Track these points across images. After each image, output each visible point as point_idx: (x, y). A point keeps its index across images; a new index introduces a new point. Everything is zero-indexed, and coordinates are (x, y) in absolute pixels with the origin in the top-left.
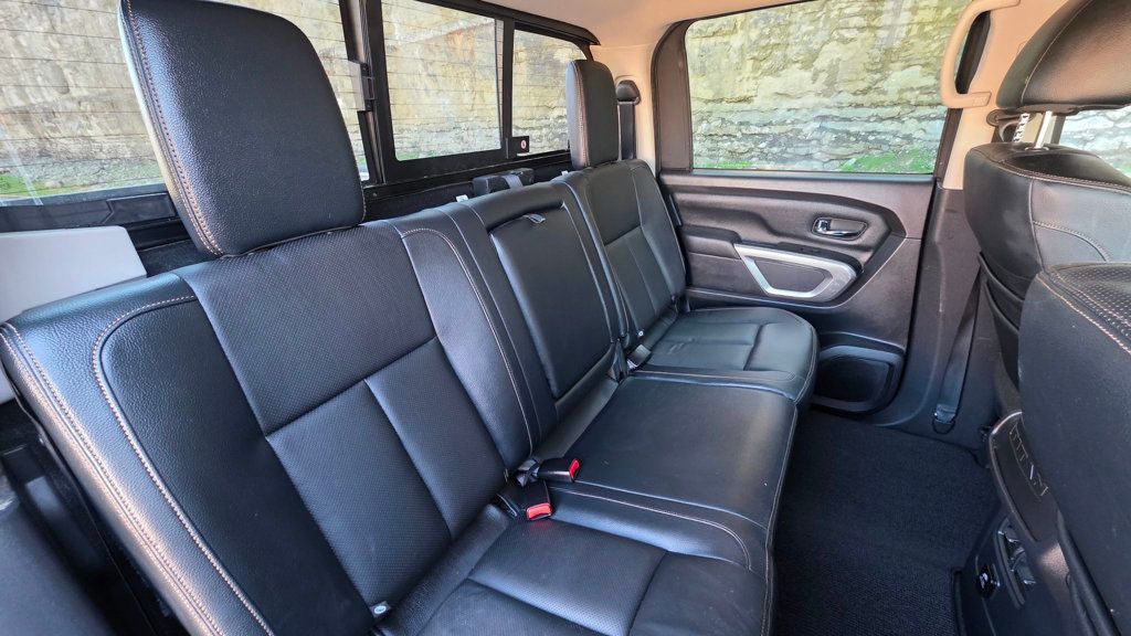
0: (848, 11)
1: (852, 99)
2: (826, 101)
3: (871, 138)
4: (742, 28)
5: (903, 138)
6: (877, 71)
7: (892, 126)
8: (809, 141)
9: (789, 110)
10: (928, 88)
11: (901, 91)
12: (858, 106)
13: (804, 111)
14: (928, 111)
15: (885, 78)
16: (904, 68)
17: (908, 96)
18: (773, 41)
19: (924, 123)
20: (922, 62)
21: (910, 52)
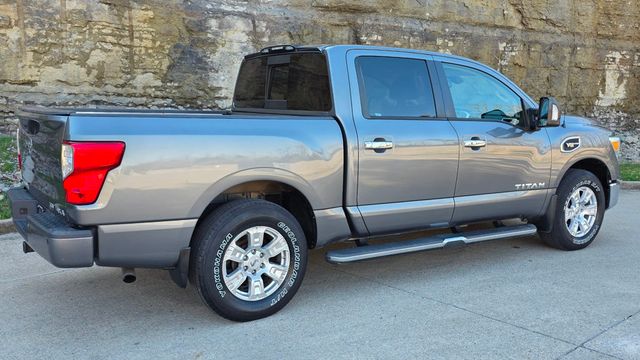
0: (104, 31)
1: (115, 90)
2: (98, 90)
4: (16, 25)
6: (128, 73)
9: (70, 94)
10: (159, 87)
11: (144, 88)
12: (120, 95)
13: (82, 96)
15: (133, 78)
16: (143, 73)
17: (149, 91)
18: (50, 40)
20: (152, 71)
21: (144, 64)
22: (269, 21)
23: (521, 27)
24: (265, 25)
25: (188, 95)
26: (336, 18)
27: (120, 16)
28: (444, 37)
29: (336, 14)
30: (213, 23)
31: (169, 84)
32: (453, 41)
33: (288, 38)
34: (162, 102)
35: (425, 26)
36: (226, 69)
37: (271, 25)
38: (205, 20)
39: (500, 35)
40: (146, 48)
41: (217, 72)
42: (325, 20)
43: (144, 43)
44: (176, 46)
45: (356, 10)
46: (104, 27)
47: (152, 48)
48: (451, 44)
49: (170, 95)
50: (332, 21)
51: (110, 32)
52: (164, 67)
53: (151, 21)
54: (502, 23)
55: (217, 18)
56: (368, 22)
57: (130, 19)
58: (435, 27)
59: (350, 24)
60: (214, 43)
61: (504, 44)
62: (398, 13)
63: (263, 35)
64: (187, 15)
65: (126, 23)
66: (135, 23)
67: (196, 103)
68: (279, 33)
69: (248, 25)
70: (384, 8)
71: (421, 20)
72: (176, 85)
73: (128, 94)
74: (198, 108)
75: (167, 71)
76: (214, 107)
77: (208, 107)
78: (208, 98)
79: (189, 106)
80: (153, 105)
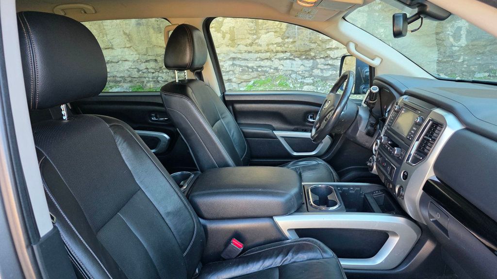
1: (246, 48)
2: (232, 49)
3: (259, 69)
5: (274, 69)
6: (254, 34)
7: (268, 63)
8: (228, 72)
10: (279, 43)
11: (268, 45)
12: (249, 52)
14: (282, 55)
15: (258, 38)
16: (266, 33)
17: (271, 47)
19: (282, 61)
20: (274, 30)
21: (267, 25)
25: (302, 49)
31: (286, 40)
49: (288, 50)
52: (284, 26)
67: (310, 55)
72: (291, 40)
73: (256, 51)
74: (312, 59)
75: (286, 29)
76: (327, 57)
77: (321, 58)
78: (320, 50)
79: (304, 57)
80: (275, 59)
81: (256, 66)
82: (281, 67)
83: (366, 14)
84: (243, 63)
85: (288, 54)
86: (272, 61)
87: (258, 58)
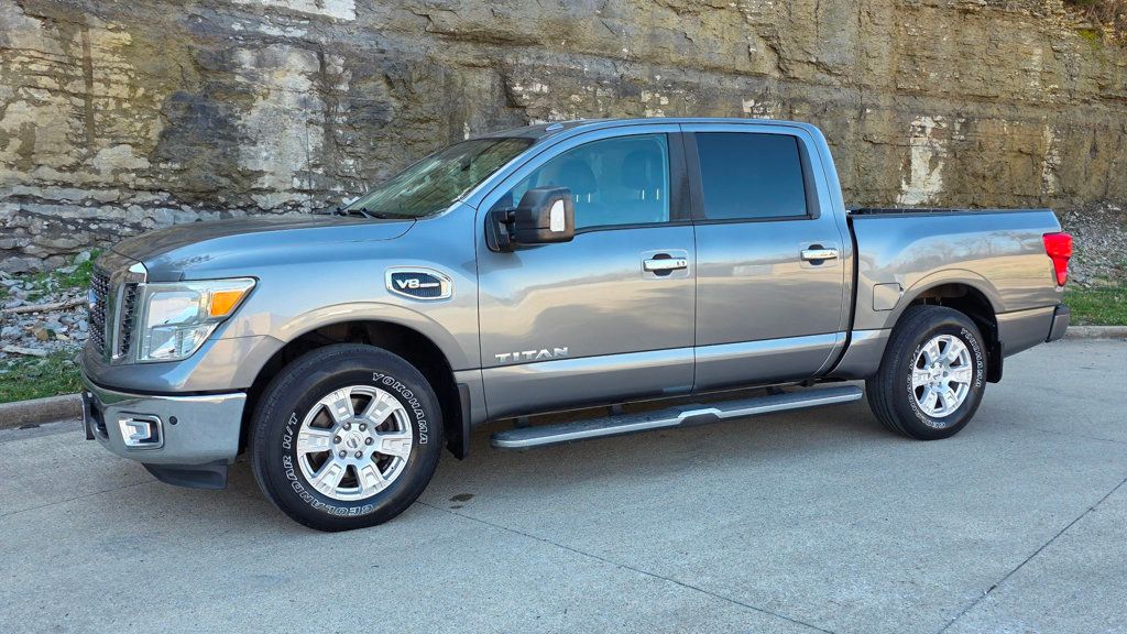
22: (349, 55)
23: (777, 74)
24: (341, 61)
25: (199, 186)
26: (470, 53)
27: (65, 41)
28: (653, 88)
29: (469, 46)
30: (246, 57)
31: (162, 166)
32: (669, 96)
33: (384, 86)
34: (150, 197)
35: (622, 70)
36: (271, 139)
37: (353, 62)
38: (231, 52)
39: (744, 87)
40: (118, 100)
41: (254, 144)
42: (448, 55)
43: (113, 89)
44: (177, 97)
45: (503, 41)
46: (34, 60)
47: (129, 100)
48: (664, 101)
49: (163, 185)
50: (462, 58)
51: (45, 68)
52: (154, 134)
53: (126, 51)
54: (747, 68)
55: (252, 47)
56: (525, 61)
57: (86, 46)
58: (637, 72)
59: (493, 64)
60: (247, 94)
61: (752, 103)
62: (575, 47)
63: (338, 79)
64: (196, 40)
65: (78, 52)
66: (94, 53)
67: (216, 200)
68: (367, 77)
69: (311, 62)
70: (552, 38)
71: (615, 59)
72: (177, 166)
73: (84, 184)
74: (219, 208)
75: (160, 142)
76: (250, 206)
77: (239, 207)
78: (237, 191)
79: (201, 204)
80: (133, 204)
81: (84, 219)
82: (148, 224)
83: (321, 130)
84: (48, 210)
85: (165, 195)
86: (126, 209)
87: (87, 199)
